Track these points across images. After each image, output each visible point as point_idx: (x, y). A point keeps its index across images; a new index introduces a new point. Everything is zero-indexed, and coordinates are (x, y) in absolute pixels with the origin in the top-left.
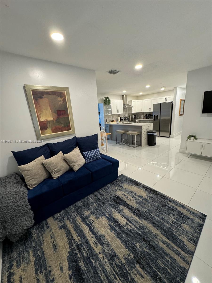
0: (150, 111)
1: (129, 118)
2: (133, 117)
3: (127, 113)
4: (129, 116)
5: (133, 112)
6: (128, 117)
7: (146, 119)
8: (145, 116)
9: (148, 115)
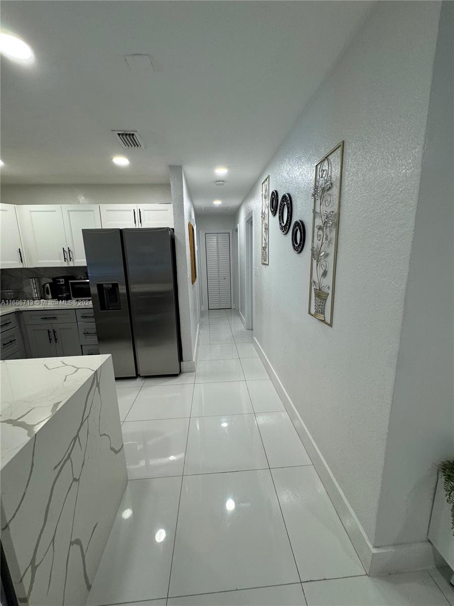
0: (71, 264)
7: (53, 298)
8: (48, 285)
9: (61, 283)
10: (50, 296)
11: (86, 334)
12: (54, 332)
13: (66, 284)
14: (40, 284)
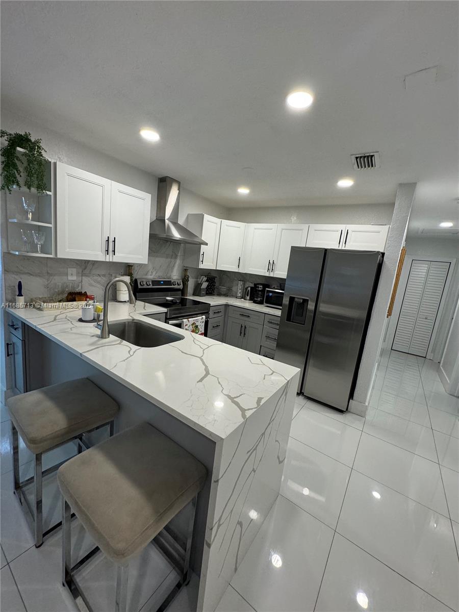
0: (272, 275)
1: (181, 287)
2: (201, 284)
3: (177, 263)
4: (185, 280)
5: (201, 266)
6: (180, 282)
7: (250, 299)
8: (249, 288)
9: (260, 289)
10: (248, 298)
11: (268, 337)
12: (245, 328)
13: (263, 291)
14: (244, 286)
